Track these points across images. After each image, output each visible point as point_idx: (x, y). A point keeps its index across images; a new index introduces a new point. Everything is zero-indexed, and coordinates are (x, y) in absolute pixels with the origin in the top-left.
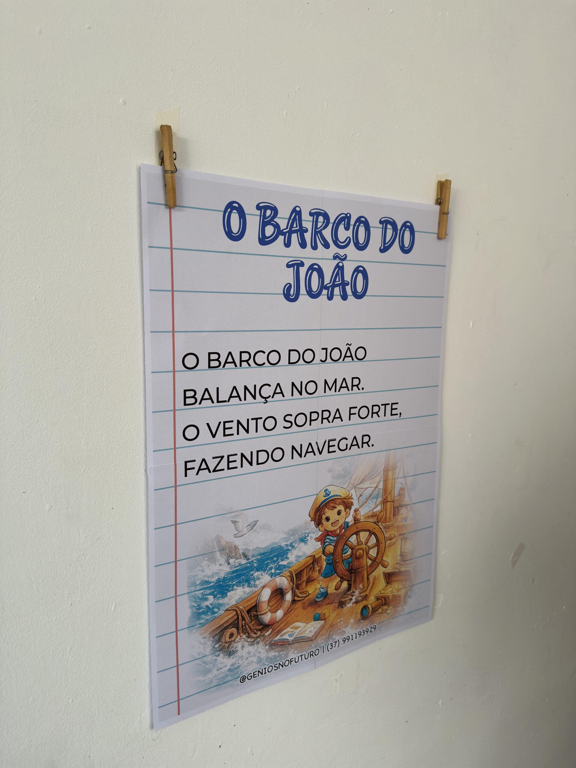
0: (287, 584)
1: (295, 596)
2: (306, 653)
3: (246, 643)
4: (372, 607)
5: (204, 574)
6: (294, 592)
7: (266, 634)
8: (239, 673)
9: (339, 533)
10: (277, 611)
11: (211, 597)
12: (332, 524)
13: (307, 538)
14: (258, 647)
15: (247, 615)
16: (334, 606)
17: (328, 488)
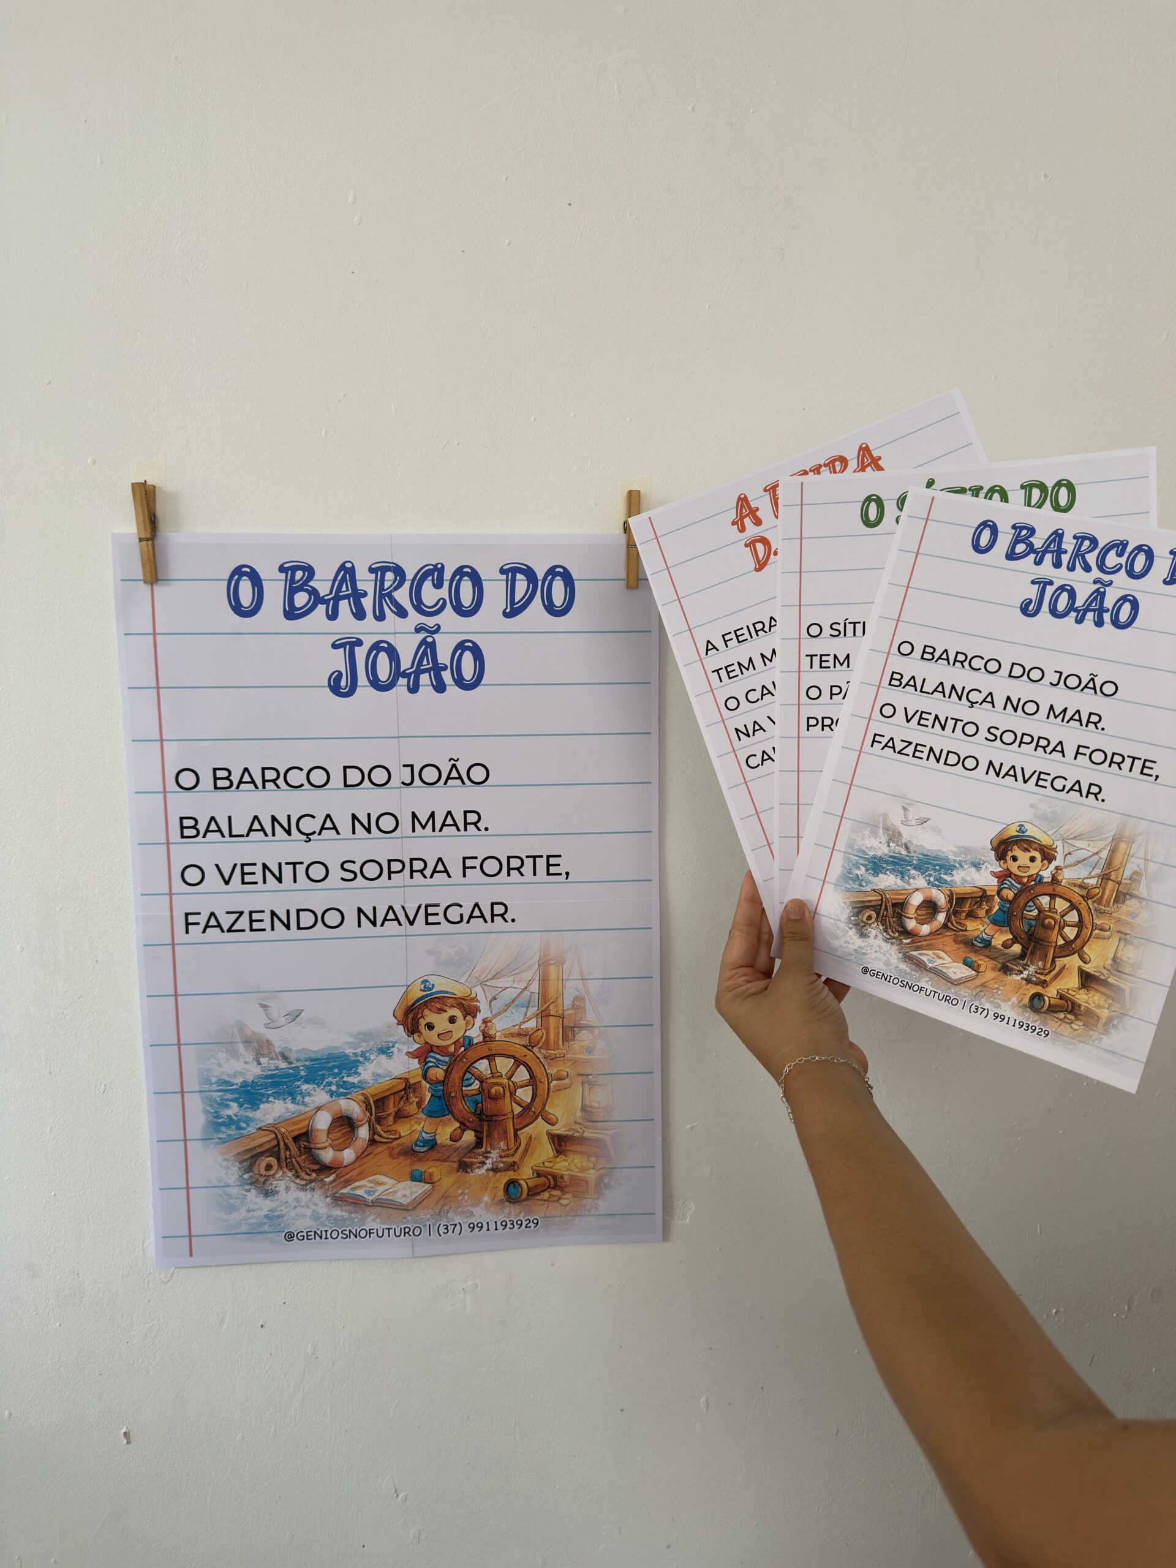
0: (359, 1112)
1: (374, 1133)
2: (398, 1227)
3: (292, 1183)
4: (528, 1186)
5: (221, 1070)
6: (373, 1127)
7: (325, 1180)
8: (282, 1225)
9: (454, 1052)
10: (344, 1150)
11: (234, 1105)
12: (439, 1035)
13: (392, 1050)
14: (313, 1196)
15: (293, 1143)
16: (449, 1166)
17: (430, 978)
